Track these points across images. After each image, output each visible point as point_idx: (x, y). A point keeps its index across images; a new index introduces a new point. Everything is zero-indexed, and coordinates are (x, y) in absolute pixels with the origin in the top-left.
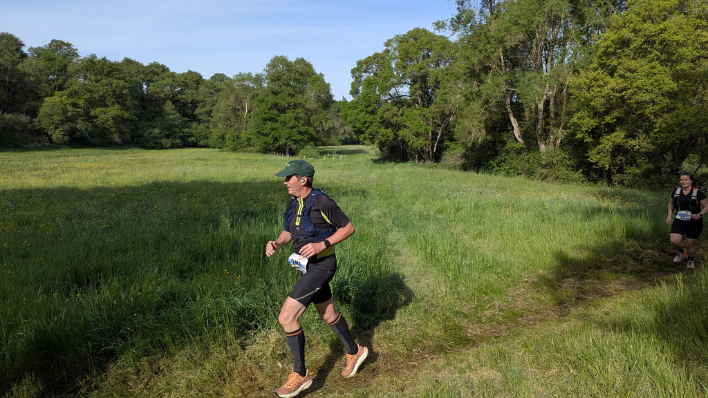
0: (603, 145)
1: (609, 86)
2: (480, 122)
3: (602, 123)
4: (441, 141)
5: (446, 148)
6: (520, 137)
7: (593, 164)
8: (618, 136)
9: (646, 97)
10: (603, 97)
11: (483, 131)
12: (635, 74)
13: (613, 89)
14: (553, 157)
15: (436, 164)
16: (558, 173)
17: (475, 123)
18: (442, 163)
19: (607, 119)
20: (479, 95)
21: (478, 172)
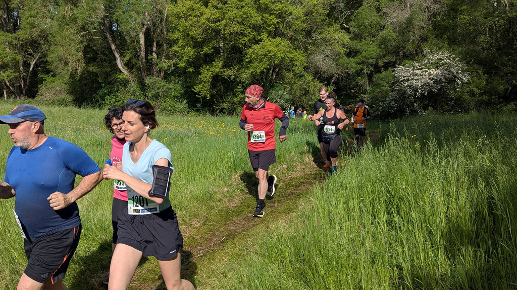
0: (203, 75)
1: (205, 16)
2: (77, 51)
3: (201, 53)
4: (35, 72)
5: (41, 81)
6: (123, 68)
7: (196, 93)
8: (217, 66)
9: (237, 28)
10: (200, 27)
11: (83, 60)
12: (226, 5)
13: (208, 19)
14: (159, 88)
15: (30, 100)
16: (164, 105)
17: (73, 52)
18: (38, 98)
19: (205, 49)
20: (74, 20)
21: (80, 107)
